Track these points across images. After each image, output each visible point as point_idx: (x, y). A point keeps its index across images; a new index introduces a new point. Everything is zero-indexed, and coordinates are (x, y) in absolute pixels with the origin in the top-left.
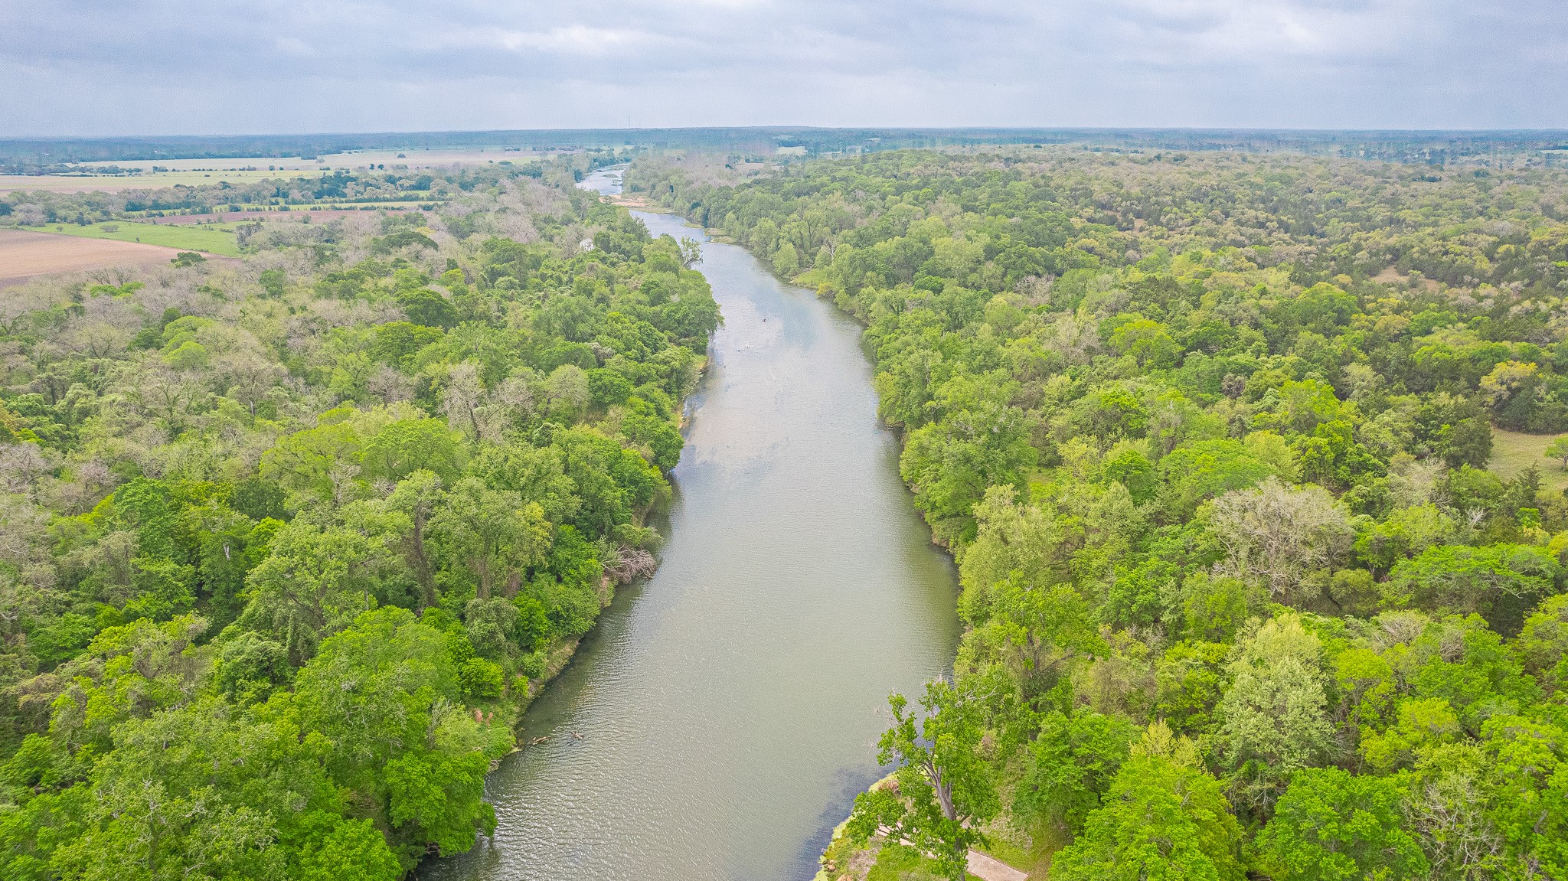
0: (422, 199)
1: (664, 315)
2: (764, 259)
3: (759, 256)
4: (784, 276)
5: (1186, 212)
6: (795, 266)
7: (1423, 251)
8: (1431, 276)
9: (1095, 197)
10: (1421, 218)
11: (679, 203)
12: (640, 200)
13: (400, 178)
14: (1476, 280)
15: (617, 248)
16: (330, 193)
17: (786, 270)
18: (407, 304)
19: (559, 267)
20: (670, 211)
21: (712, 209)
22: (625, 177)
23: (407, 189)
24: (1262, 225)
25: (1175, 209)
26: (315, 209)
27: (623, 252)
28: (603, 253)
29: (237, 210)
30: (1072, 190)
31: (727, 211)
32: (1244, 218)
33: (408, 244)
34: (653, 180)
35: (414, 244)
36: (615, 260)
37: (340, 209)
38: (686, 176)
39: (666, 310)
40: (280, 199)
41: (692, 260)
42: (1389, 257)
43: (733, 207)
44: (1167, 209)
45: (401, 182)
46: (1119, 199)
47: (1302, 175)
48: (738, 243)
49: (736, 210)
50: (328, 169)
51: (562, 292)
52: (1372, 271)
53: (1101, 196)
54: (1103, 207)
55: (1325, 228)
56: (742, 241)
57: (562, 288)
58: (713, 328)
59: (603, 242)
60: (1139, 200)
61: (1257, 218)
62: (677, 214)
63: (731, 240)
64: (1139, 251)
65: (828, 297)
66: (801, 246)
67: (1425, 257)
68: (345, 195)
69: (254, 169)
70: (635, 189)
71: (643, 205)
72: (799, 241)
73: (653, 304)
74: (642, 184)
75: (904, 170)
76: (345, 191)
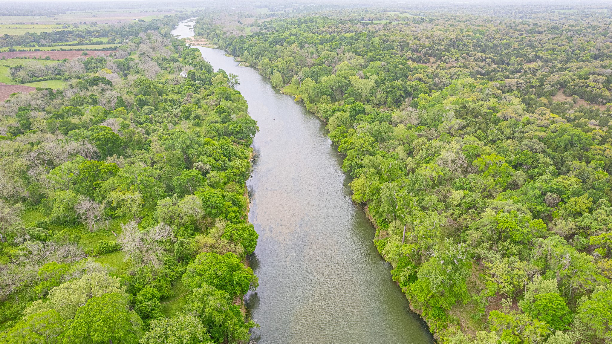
0: (104, 43)
1: (230, 129)
2: (266, 77)
3: (262, 75)
4: (276, 89)
5: (452, 54)
6: (282, 83)
7: (576, 85)
8: (582, 98)
9: (410, 46)
10: (549, 56)
11: (221, 43)
12: (203, 40)
13: (93, 32)
14: (604, 101)
15: (199, 79)
16: (61, 40)
17: (277, 85)
18: (96, 141)
19: (172, 90)
20: (217, 46)
21: (237, 49)
22: (195, 27)
23: (97, 37)
24: (484, 60)
25: (448, 54)
26: (52, 50)
27: (202, 80)
28: (193, 82)
29: (14, 50)
30: (399, 42)
31: (244, 50)
32: (477, 57)
33: (97, 84)
34: (208, 31)
35: (100, 84)
36: (199, 85)
37: (65, 50)
38: (223, 30)
39: (231, 127)
40: (34, 43)
41: (235, 84)
42: (559, 86)
43: (247, 48)
44: (443, 53)
45: (94, 33)
46: (421, 47)
47: (487, 30)
48: (251, 66)
49: (249, 50)
50: (60, 24)
51: (175, 109)
52: (553, 94)
53: (412, 46)
54: (414, 51)
55: (509, 60)
56: (253, 66)
57: (175, 107)
58: (254, 134)
59: (192, 76)
60: (430, 48)
61: (481, 57)
62: (221, 48)
63: (247, 64)
64: (439, 78)
65: (301, 102)
66: (283, 73)
67: (577, 88)
68: (67, 41)
69: (24, 24)
70: (200, 34)
71: (204, 43)
72: (282, 71)
73: (224, 122)
74: (203, 32)
75: (321, 29)
76: (68, 39)
